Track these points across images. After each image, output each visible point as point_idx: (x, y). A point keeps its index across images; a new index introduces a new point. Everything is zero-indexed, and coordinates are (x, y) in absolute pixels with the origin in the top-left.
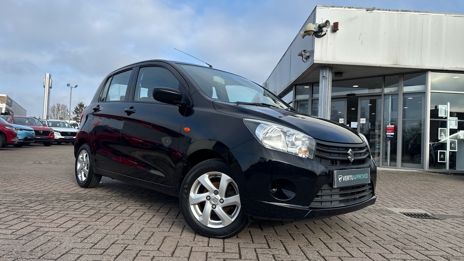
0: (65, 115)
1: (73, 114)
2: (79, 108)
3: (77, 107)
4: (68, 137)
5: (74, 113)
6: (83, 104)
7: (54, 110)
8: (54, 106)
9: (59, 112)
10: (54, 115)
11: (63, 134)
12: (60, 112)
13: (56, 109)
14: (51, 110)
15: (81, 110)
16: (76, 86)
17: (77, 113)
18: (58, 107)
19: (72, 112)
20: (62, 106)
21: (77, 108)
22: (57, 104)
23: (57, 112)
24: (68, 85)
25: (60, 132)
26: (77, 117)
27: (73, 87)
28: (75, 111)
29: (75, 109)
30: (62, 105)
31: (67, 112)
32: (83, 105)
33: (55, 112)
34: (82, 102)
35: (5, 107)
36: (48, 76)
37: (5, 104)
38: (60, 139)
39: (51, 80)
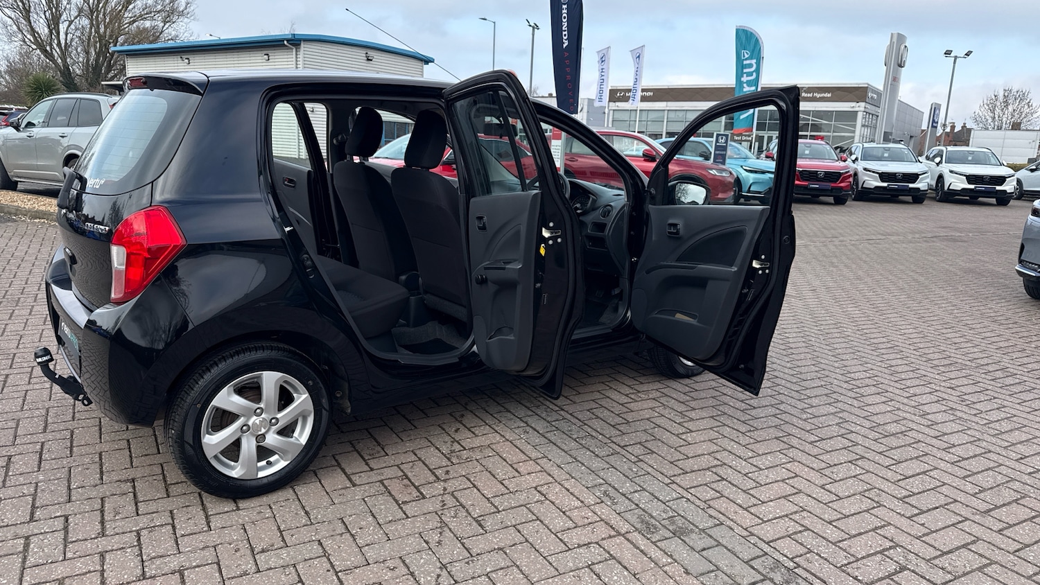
0: (1021, 115)
4: (982, 187)
7: (995, 105)
9: (1007, 109)
10: (993, 118)
11: (971, 179)
12: (1010, 109)
13: (999, 104)
14: (988, 105)
16: (968, 54)
18: (1006, 98)
22: (1004, 90)
23: (1002, 110)
24: (948, 53)
25: (965, 175)
27: (958, 56)
30: (1017, 92)
31: (1026, 107)
33: (998, 111)
35: (863, 109)
36: (895, 40)
37: (863, 104)
38: (963, 189)
39: (903, 47)
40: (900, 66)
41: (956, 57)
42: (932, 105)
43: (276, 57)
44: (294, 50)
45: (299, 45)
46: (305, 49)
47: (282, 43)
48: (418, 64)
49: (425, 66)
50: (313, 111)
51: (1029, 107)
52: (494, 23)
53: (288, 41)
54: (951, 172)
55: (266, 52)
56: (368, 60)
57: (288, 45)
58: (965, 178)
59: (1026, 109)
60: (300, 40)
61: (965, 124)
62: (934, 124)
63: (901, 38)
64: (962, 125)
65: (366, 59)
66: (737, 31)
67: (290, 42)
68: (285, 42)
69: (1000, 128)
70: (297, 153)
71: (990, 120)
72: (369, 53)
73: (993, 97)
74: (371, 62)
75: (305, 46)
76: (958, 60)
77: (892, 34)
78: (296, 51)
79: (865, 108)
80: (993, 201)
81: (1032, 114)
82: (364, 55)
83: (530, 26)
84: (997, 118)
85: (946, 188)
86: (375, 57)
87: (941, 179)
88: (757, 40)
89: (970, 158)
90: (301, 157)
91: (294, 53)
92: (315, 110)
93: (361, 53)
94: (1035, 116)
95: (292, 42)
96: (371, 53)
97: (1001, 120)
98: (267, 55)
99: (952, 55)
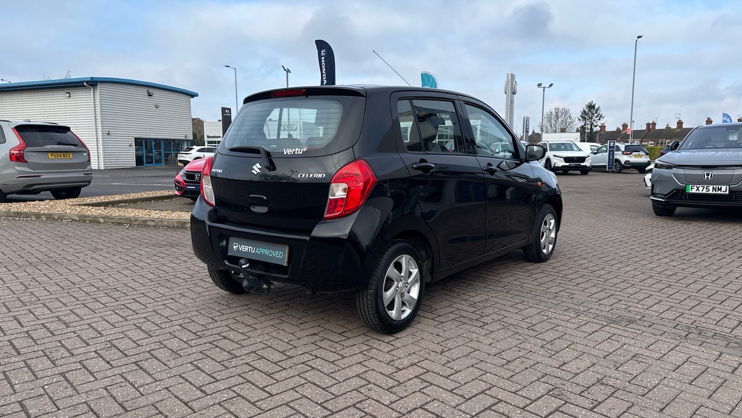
0: (566, 124)
1: (578, 121)
2: (587, 111)
3: (585, 109)
4: (573, 164)
5: (580, 120)
6: (594, 104)
7: (551, 118)
8: (551, 113)
9: (558, 120)
10: (551, 126)
11: (567, 159)
12: (560, 120)
13: (553, 117)
14: (547, 118)
15: (590, 113)
16: (551, 85)
17: (584, 118)
18: (557, 113)
19: (577, 119)
20: (561, 110)
21: (584, 111)
22: (555, 109)
23: (555, 121)
24: (540, 85)
25: (563, 158)
26: (585, 125)
28: (582, 117)
29: (582, 114)
30: (563, 110)
31: (569, 119)
32: (594, 106)
33: (553, 122)
34: (592, 102)
35: (480, 123)
36: (510, 78)
37: (480, 121)
38: (563, 166)
39: (514, 82)
40: (514, 93)
41: (544, 88)
42: (524, 118)
43: (76, 95)
44: (92, 89)
45: (96, 85)
46: (101, 88)
47: (82, 84)
48: (186, 97)
49: (192, 99)
50: (109, 134)
51: (570, 118)
52: (235, 69)
53: (87, 82)
54: (554, 156)
55: (67, 91)
56: (149, 95)
57: (87, 85)
58: (563, 159)
59: (569, 120)
60: (97, 82)
61: (534, 130)
62: (527, 130)
63: (513, 76)
64: (532, 131)
65: (148, 94)
66: (422, 74)
67: (89, 83)
68: (85, 84)
69: (555, 132)
70: (97, 166)
71: (549, 128)
72: (150, 90)
73: (550, 113)
74: (151, 97)
75: (101, 86)
76: (546, 89)
77: (508, 74)
78: (94, 90)
79: (481, 123)
80: (579, 172)
81: (572, 122)
82: (146, 92)
83: (285, 70)
84: (553, 126)
85: (553, 166)
86: (155, 93)
87: (549, 161)
88: (434, 79)
89: (563, 147)
90: (100, 168)
91: (92, 91)
92: (110, 133)
93: (144, 91)
94: (574, 124)
95: (91, 83)
96: (151, 91)
97: (556, 127)
98: (69, 93)
99: (542, 86)
